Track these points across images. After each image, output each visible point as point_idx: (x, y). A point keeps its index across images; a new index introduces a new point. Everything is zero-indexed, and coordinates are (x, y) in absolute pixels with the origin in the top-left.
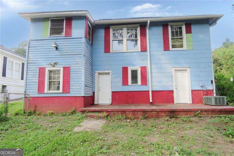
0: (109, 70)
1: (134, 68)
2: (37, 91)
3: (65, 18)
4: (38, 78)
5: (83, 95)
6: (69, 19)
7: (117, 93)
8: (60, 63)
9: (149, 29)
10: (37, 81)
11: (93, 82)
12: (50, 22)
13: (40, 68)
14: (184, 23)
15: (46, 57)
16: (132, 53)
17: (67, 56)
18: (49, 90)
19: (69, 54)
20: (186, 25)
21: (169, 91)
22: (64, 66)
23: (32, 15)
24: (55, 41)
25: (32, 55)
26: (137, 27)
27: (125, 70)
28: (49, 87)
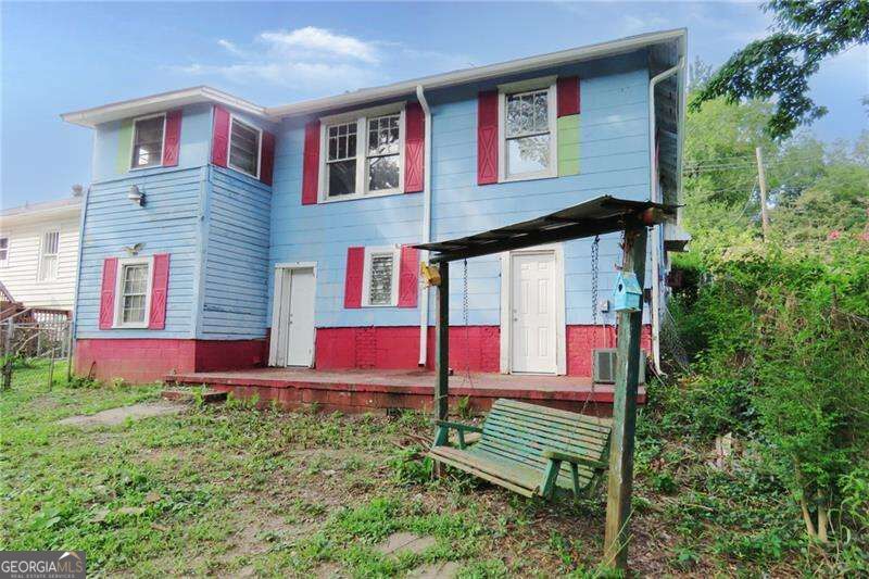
0: (311, 259)
1: (381, 250)
2: (98, 322)
3: (165, 114)
4: (100, 288)
5: (193, 337)
6: (175, 116)
7: (330, 333)
8: (148, 245)
9: (432, 116)
10: (99, 295)
11: (266, 298)
12: (134, 128)
13: (106, 260)
14: (554, 78)
15: (122, 228)
16: (381, 200)
17: (165, 224)
18: (125, 319)
19: (170, 216)
20: (561, 84)
21: (486, 328)
22: (157, 252)
23: (99, 113)
24: (135, 182)
25: (93, 225)
26: (399, 113)
27: (356, 256)
28: (126, 312)
